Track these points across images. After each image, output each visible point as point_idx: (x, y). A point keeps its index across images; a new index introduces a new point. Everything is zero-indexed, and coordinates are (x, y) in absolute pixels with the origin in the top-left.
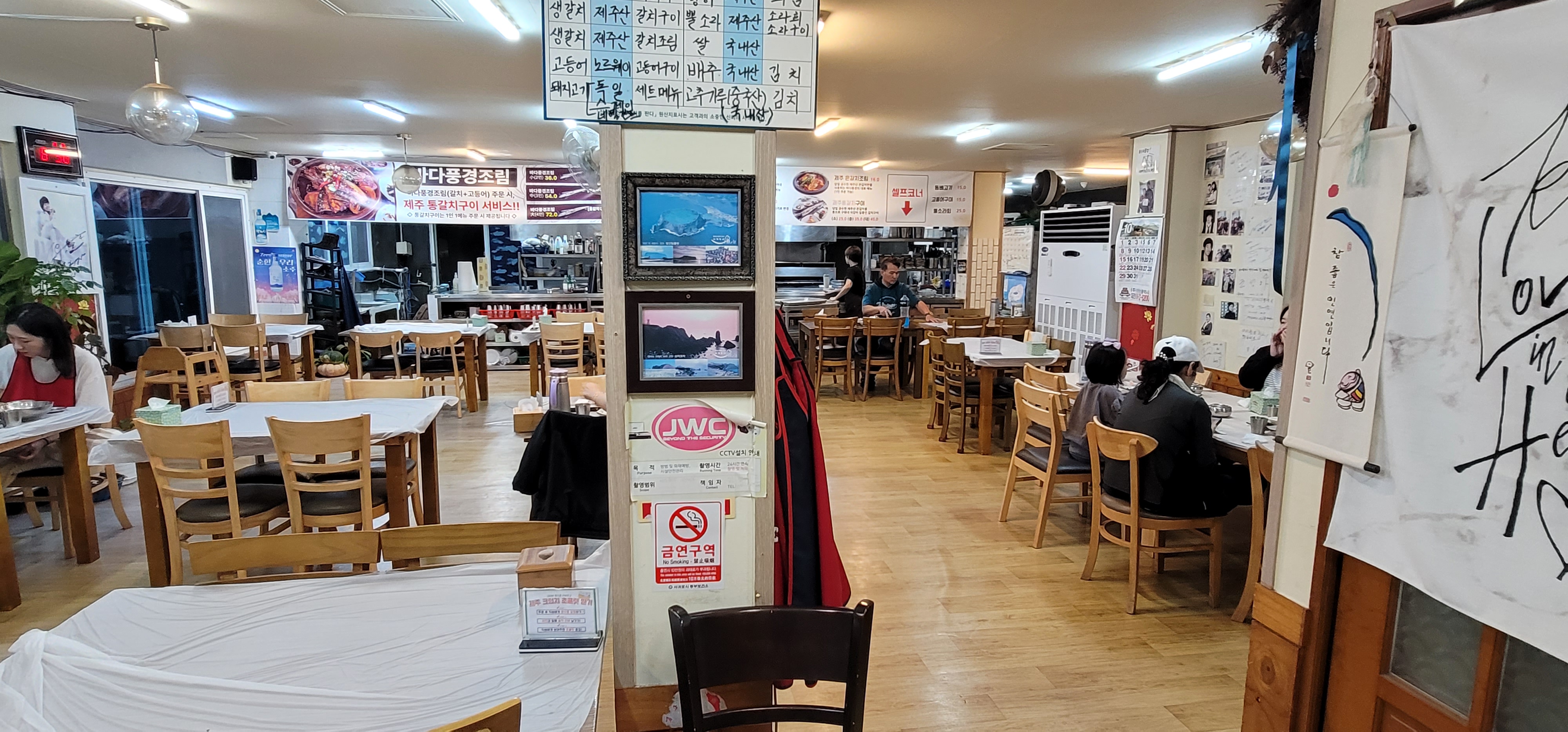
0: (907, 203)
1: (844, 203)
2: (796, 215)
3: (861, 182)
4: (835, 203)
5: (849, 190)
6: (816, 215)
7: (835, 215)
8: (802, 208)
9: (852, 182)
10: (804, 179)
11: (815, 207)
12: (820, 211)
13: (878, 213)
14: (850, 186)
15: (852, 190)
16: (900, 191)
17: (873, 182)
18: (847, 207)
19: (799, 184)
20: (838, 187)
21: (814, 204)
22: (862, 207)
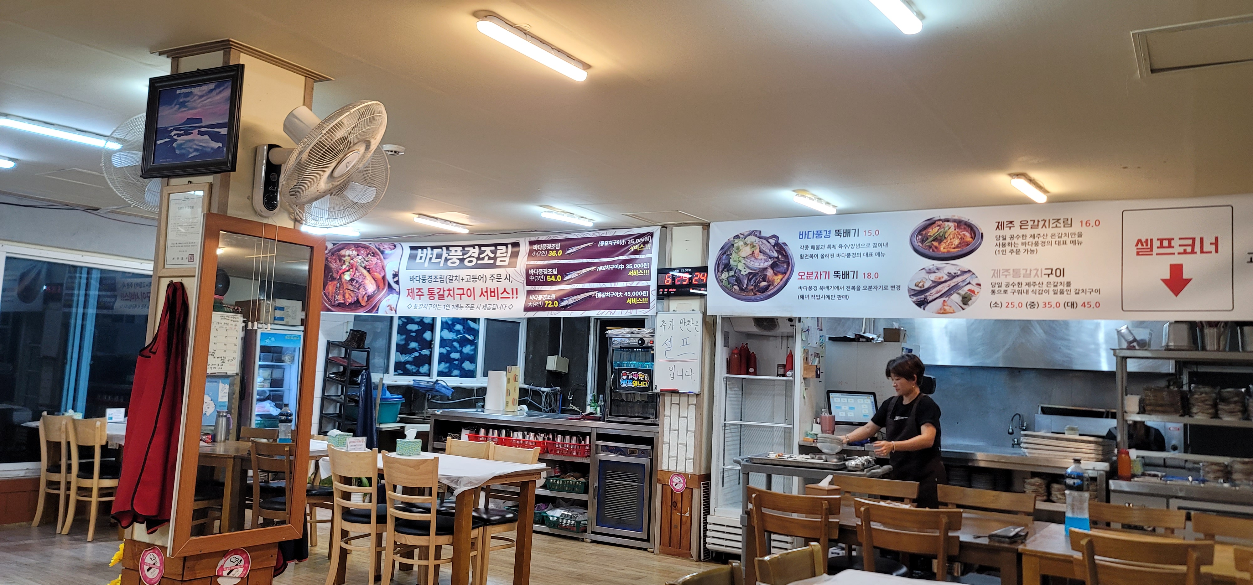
0: (1176, 270)
1: (1016, 273)
2: (915, 299)
3: (1056, 231)
4: (996, 273)
5: (1029, 247)
6: (956, 298)
7: (997, 298)
8: (926, 286)
9: (1035, 231)
10: (933, 231)
11: (952, 283)
12: (963, 291)
13: (1098, 291)
14: (1029, 239)
15: (1034, 248)
16: (1156, 244)
17: (1084, 230)
18: (1024, 281)
19: (923, 241)
20: (1003, 244)
21: (953, 277)
22: (1061, 279)
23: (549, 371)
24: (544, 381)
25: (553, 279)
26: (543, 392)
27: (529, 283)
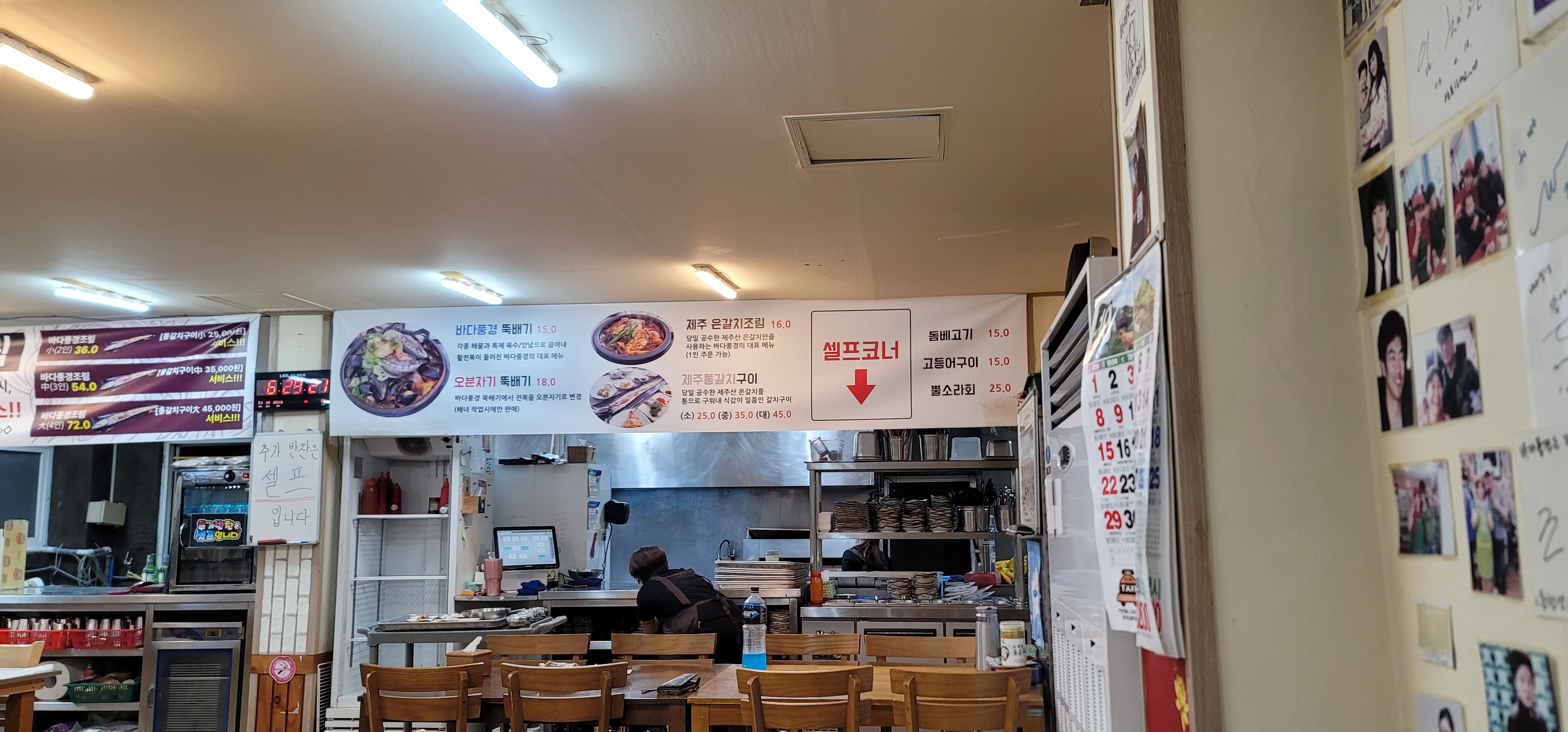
0: (861, 375)
1: (709, 379)
2: (598, 410)
3: (749, 332)
4: (688, 379)
5: (721, 350)
6: (644, 408)
7: (689, 408)
8: (611, 395)
9: (727, 332)
10: (618, 329)
11: (639, 391)
12: (651, 401)
13: (789, 399)
14: (721, 341)
15: (726, 350)
16: (843, 348)
17: (775, 331)
18: (716, 388)
19: (606, 341)
20: (694, 345)
21: (640, 383)
22: (753, 386)
23: (93, 526)
24: (83, 540)
25: (83, 387)
26: (81, 556)
27: (40, 394)
